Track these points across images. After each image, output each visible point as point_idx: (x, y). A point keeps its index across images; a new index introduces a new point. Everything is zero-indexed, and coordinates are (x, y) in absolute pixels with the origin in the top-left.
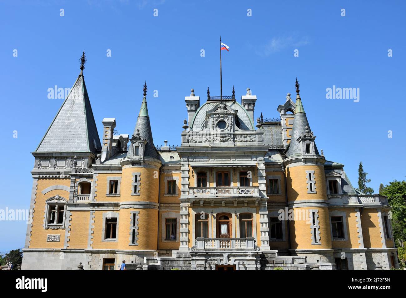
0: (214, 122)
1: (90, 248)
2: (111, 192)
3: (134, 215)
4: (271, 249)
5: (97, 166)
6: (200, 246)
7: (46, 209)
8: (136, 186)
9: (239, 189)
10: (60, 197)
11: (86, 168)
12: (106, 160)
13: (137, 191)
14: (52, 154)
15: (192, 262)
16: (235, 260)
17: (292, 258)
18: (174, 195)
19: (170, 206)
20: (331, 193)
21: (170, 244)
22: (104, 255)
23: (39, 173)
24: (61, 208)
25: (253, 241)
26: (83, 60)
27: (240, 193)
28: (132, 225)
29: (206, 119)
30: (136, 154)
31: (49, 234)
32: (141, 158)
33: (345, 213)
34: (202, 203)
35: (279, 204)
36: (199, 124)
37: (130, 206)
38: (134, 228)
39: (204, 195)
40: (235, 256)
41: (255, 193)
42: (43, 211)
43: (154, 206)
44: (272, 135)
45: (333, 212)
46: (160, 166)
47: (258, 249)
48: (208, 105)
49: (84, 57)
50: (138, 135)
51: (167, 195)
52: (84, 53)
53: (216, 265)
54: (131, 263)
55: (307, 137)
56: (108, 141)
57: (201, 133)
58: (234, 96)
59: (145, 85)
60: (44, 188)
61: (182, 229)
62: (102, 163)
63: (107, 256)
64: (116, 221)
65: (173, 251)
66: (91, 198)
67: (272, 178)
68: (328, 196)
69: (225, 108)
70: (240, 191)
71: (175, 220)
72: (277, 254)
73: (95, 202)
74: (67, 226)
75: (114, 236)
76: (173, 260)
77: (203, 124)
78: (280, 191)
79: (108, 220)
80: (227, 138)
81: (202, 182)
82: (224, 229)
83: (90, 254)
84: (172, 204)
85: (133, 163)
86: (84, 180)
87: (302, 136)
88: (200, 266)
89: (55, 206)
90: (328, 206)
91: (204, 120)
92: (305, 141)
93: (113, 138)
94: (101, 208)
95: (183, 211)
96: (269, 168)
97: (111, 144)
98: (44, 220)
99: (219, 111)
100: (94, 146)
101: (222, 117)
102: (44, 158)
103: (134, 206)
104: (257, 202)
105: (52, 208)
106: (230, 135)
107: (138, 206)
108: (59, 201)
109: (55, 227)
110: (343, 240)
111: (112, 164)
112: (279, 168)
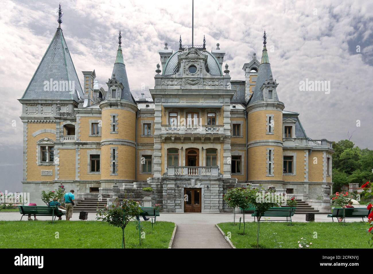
0: (185, 66)
1: (77, 179)
2: (93, 133)
3: (114, 150)
5: (79, 110)
6: (171, 173)
7: (38, 149)
8: (114, 125)
9: (207, 128)
10: (48, 139)
12: (88, 106)
13: (116, 130)
15: (163, 186)
16: (201, 185)
18: (149, 136)
21: (146, 176)
22: (90, 185)
23: (28, 118)
24: (51, 148)
25: (217, 169)
26: (60, 13)
27: (207, 131)
28: (112, 159)
30: (114, 96)
31: (43, 169)
32: (118, 101)
33: (296, 153)
34: (173, 139)
35: (240, 145)
36: (171, 69)
37: (110, 143)
38: (114, 161)
39: (175, 132)
40: (200, 180)
41: (221, 131)
42: (35, 151)
46: (136, 109)
47: (221, 176)
48: (180, 53)
49: (60, 10)
50: (114, 79)
51: (143, 136)
52: (60, 6)
53: (185, 188)
55: (271, 84)
56: (89, 90)
57: (174, 76)
58: (204, 45)
59: (120, 34)
60: (34, 131)
61: (155, 161)
62: (84, 108)
63: (93, 186)
64: (99, 158)
66: (75, 139)
67: (235, 123)
68: (283, 139)
69: (196, 53)
70: (207, 129)
71: (150, 157)
72: (236, 182)
73: (80, 142)
75: (98, 169)
77: (175, 69)
78: (241, 134)
79: (92, 156)
80: (196, 82)
83: (78, 184)
84: (147, 143)
85: (111, 105)
86: (68, 122)
87: (266, 83)
88: (171, 188)
89: (46, 147)
91: (176, 66)
92: (269, 88)
93: (94, 88)
94: (85, 146)
95: (157, 146)
96: (233, 114)
98: (37, 158)
101: (192, 62)
102: (31, 105)
103: (113, 142)
104: (222, 138)
105: (43, 148)
106: (199, 79)
107: (117, 143)
108: (49, 142)
109: (48, 164)
110: (291, 175)
111: (92, 109)
112: (242, 114)
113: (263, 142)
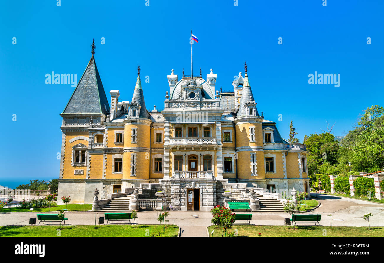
1: (104, 178)
2: (118, 141)
3: (134, 156)
4: (224, 179)
5: (107, 123)
6: (177, 177)
7: (73, 153)
8: (134, 137)
10: (82, 144)
11: (100, 125)
12: (114, 119)
13: (135, 141)
14: (74, 115)
15: (171, 187)
16: (200, 186)
17: (237, 185)
18: (160, 143)
19: (157, 150)
20: (266, 141)
21: (158, 175)
22: (114, 183)
23: (67, 128)
24: (84, 152)
25: (212, 173)
26: (93, 47)
27: (203, 142)
28: (132, 163)
29: (181, 91)
30: (134, 115)
31: (76, 169)
32: (137, 118)
33: (275, 155)
34: (178, 148)
35: (230, 149)
36: (177, 94)
37: (130, 150)
38: (133, 165)
39: (180, 143)
40: (199, 183)
41: (214, 142)
42: (71, 154)
43: (146, 150)
44: (228, 102)
45: (267, 154)
46: (150, 123)
47: (214, 179)
48: (183, 81)
49: (94, 45)
50: (135, 102)
51: (156, 143)
52: (94, 41)
53: (187, 189)
54: (131, 187)
55: (251, 103)
56: (115, 107)
57: (179, 101)
58: (201, 74)
59: (139, 67)
61: (165, 165)
62: (111, 122)
63: (116, 184)
64: (121, 161)
65: (159, 180)
66: (104, 146)
68: (264, 143)
69: (195, 84)
70: (204, 140)
71: (161, 159)
72: (227, 182)
73: (107, 148)
74: (88, 164)
75: (120, 170)
76: (159, 185)
77: (179, 94)
78: (231, 140)
79: (116, 159)
80: (195, 105)
81: (178, 134)
82: (193, 165)
83: (104, 182)
84: (159, 148)
85: (132, 122)
86: (99, 133)
87: (247, 103)
88: (177, 189)
89: (79, 151)
90: (263, 151)
92: (250, 107)
93: (118, 104)
95: (166, 154)
96: (224, 125)
97: (117, 109)
98: (72, 160)
99: (191, 86)
100: (105, 109)
101: (192, 90)
102: (69, 118)
103: (133, 150)
104: (215, 148)
105: (77, 152)
106: (197, 103)
107: (136, 151)
108: (82, 148)
109: (80, 165)
110: (273, 173)
111: (117, 122)
112: (231, 124)
113: (247, 148)
